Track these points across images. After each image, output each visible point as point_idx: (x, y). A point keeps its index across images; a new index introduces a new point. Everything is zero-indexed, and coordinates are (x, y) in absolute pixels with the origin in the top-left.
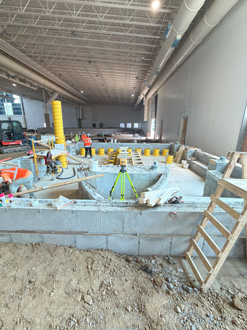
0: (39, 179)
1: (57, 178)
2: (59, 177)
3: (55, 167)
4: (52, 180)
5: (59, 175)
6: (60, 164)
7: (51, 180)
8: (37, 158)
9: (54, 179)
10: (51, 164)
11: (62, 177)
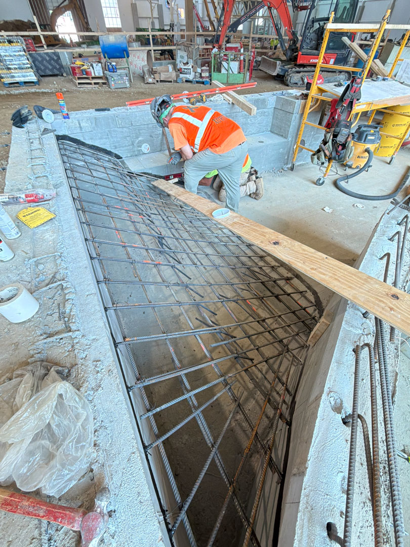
0: (292, 169)
1: (335, 184)
2: (342, 184)
3: (344, 146)
4: (318, 183)
5: (347, 177)
6: (372, 142)
7: (315, 184)
8: (317, 100)
9: (323, 183)
10: (338, 130)
11: (352, 185)
